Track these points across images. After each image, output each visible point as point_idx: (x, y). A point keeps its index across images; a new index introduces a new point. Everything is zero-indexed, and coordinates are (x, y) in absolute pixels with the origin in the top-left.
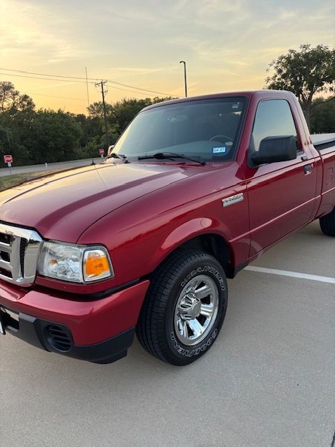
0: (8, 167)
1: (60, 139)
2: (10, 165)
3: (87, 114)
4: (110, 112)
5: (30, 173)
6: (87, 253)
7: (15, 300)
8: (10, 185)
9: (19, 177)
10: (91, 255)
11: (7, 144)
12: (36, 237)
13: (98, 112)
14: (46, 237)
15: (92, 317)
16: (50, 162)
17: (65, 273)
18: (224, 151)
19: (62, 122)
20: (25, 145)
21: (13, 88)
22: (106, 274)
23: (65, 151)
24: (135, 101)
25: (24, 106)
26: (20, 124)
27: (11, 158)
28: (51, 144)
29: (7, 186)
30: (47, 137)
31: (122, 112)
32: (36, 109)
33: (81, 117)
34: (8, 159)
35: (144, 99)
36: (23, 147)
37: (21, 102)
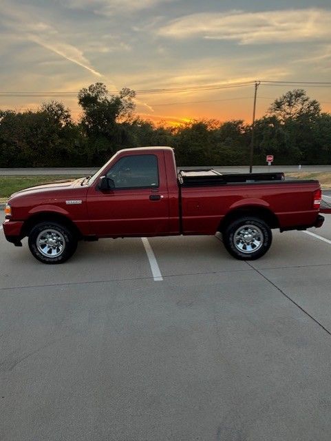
2: (270, 164)
21: (305, 95)
27: (271, 159)
36: (297, 148)
37: (308, 107)
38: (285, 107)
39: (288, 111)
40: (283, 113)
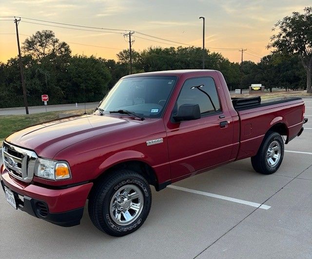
0: (44, 105)
1: (90, 82)
2: (46, 103)
3: (117, 60)
4: (137, 59)
5: (62, 112)
6: (58, 164)
7: (22, 189)
8: (45, 121)
9: (52, 114)
10: (60, 166)
11: (45, 85)
12: (35, 156)
13: (126, 58)
14: (39, 155)
15: (61, 197)
16: (80, 101)
17: (48, 175)
18: (157, 111)
19: (93, 67)
20: (60, 86)
21: (54, 36)
22: (67, 176)
23: (95, 92)
24: (160, 50)
25: (62, 52)
26: (58, 68)
27: (47, 98)
28: (83, 86)
29: (42, 121)
30: (79, 79)
31: (148, 59)
32: (72, 55)
33: (111, 62)
34: (45, 98)
35: (169, 47)
36: (58, 87)
37: (59, 49)
38: (37, 46)
39: (41, 50)
40: (36, 53)
